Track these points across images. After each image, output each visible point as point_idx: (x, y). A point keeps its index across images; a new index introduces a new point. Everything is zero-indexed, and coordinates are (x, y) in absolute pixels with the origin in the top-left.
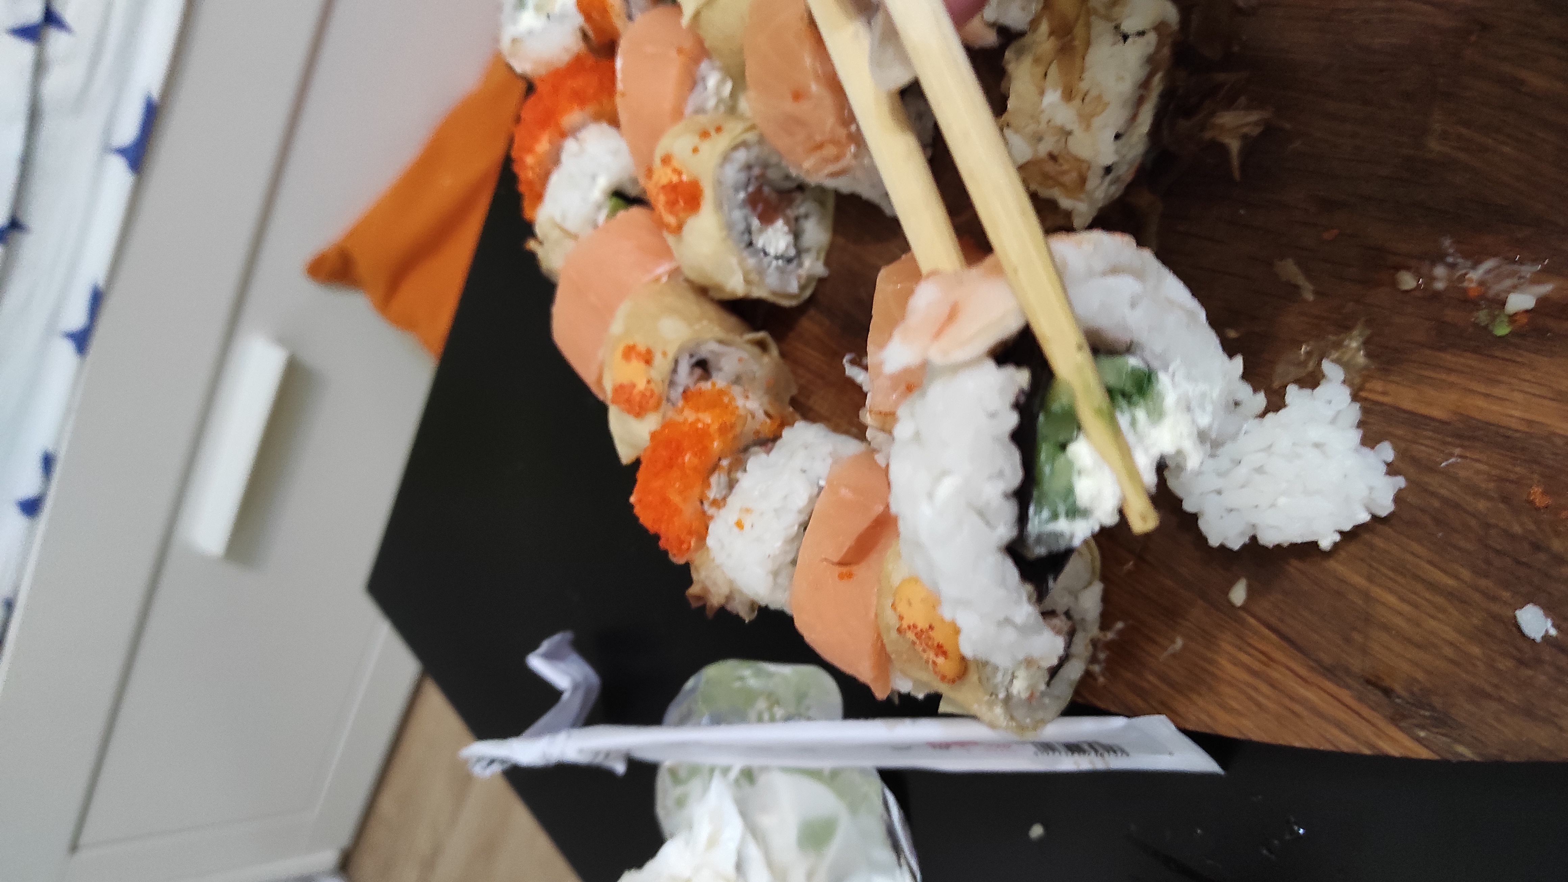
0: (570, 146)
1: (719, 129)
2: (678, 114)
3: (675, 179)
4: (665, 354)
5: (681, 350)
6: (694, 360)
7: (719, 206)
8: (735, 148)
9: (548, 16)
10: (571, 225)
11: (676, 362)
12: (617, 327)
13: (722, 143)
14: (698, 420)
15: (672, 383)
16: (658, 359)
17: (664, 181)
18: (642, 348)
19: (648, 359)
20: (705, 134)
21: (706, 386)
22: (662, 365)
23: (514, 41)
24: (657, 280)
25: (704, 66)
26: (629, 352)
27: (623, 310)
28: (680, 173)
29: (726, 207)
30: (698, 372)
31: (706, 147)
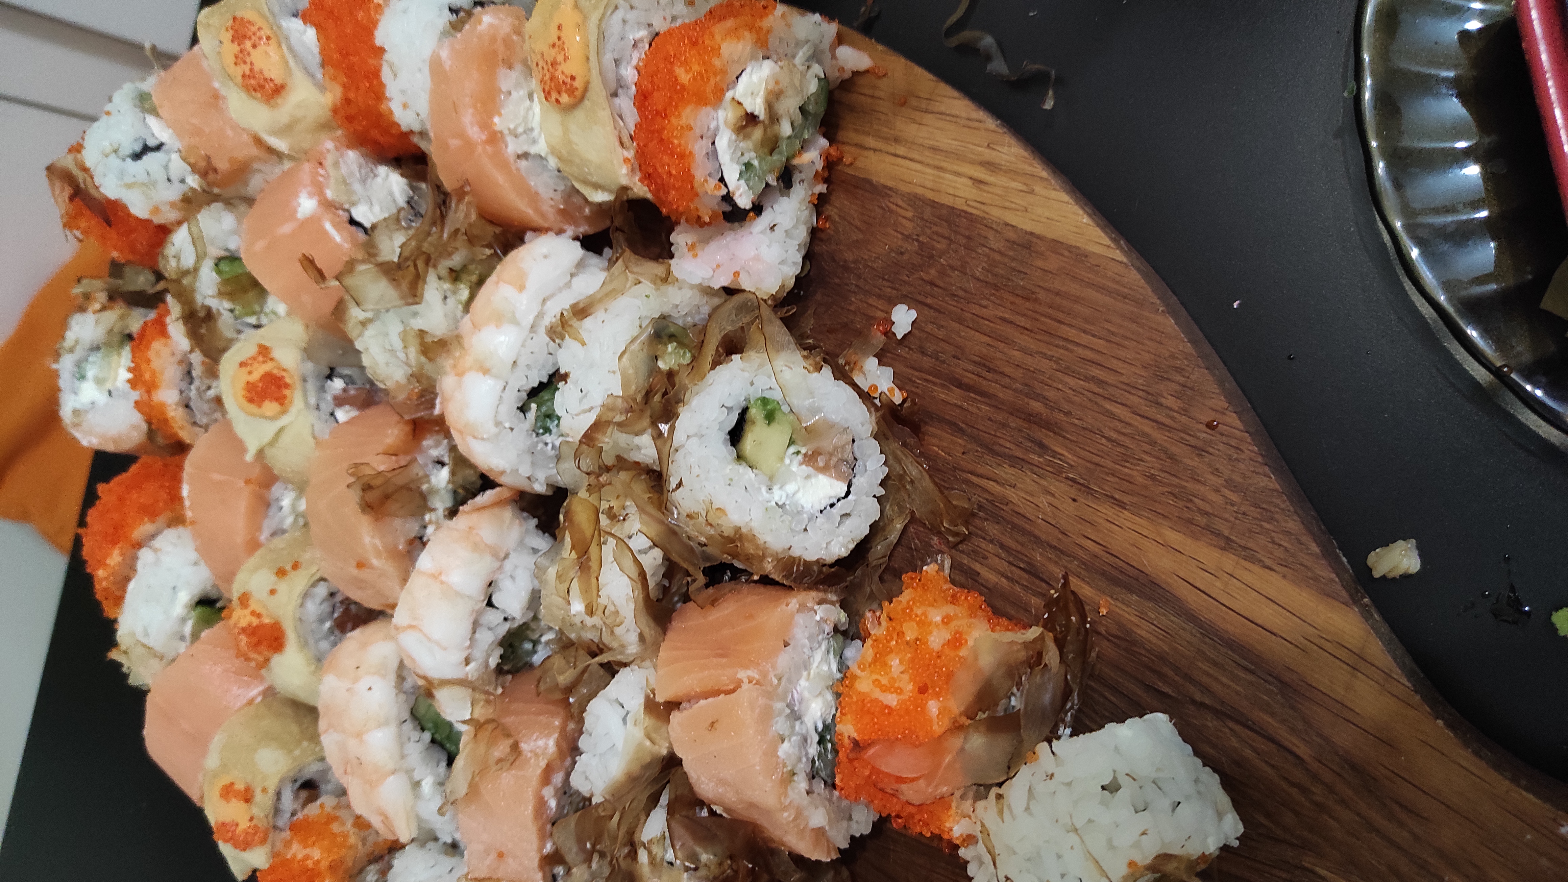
0: (145, 556)
1: (296, 566)
2: (254, 545)
3: (255, 621)
4: (264, 790)
5: (282, 781)
6: (298, 784)
7: (304, 644)
8: (314, 585)
9: (110, 393)
10: (156, 641)
11: (278, 795)
12: (212, 761)
13: (300, 581)
14: (307, 857)
15: (277, 811)
16: (258, 797)
17: (243, 623)
18: (239, 786)
19: (247, 797)
20: (281, 573)
21: (313, 810)
22: (263, 802)
23: (76, 412)
24: (251, 702)
25: (276, 490)
26: (228, 792)
27: (217, 741)
28: (259, 616)
29: (311, 641)
30: (304, 794)
31: (283, 587)
